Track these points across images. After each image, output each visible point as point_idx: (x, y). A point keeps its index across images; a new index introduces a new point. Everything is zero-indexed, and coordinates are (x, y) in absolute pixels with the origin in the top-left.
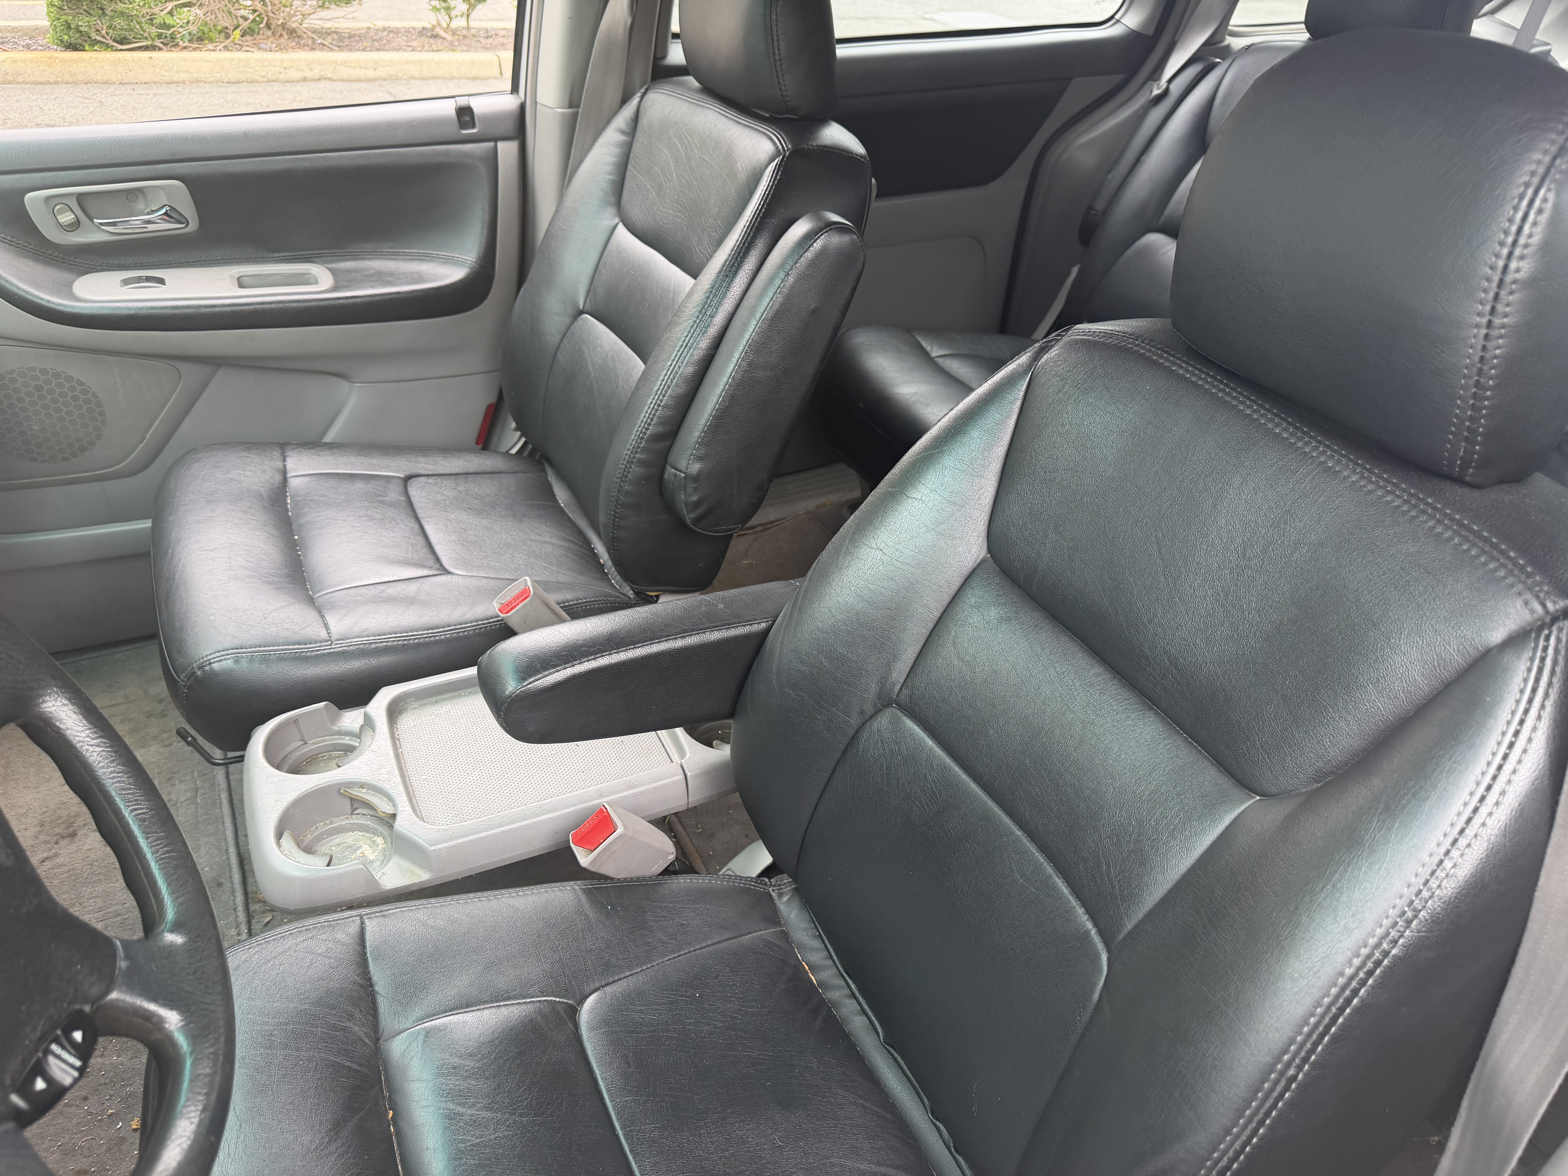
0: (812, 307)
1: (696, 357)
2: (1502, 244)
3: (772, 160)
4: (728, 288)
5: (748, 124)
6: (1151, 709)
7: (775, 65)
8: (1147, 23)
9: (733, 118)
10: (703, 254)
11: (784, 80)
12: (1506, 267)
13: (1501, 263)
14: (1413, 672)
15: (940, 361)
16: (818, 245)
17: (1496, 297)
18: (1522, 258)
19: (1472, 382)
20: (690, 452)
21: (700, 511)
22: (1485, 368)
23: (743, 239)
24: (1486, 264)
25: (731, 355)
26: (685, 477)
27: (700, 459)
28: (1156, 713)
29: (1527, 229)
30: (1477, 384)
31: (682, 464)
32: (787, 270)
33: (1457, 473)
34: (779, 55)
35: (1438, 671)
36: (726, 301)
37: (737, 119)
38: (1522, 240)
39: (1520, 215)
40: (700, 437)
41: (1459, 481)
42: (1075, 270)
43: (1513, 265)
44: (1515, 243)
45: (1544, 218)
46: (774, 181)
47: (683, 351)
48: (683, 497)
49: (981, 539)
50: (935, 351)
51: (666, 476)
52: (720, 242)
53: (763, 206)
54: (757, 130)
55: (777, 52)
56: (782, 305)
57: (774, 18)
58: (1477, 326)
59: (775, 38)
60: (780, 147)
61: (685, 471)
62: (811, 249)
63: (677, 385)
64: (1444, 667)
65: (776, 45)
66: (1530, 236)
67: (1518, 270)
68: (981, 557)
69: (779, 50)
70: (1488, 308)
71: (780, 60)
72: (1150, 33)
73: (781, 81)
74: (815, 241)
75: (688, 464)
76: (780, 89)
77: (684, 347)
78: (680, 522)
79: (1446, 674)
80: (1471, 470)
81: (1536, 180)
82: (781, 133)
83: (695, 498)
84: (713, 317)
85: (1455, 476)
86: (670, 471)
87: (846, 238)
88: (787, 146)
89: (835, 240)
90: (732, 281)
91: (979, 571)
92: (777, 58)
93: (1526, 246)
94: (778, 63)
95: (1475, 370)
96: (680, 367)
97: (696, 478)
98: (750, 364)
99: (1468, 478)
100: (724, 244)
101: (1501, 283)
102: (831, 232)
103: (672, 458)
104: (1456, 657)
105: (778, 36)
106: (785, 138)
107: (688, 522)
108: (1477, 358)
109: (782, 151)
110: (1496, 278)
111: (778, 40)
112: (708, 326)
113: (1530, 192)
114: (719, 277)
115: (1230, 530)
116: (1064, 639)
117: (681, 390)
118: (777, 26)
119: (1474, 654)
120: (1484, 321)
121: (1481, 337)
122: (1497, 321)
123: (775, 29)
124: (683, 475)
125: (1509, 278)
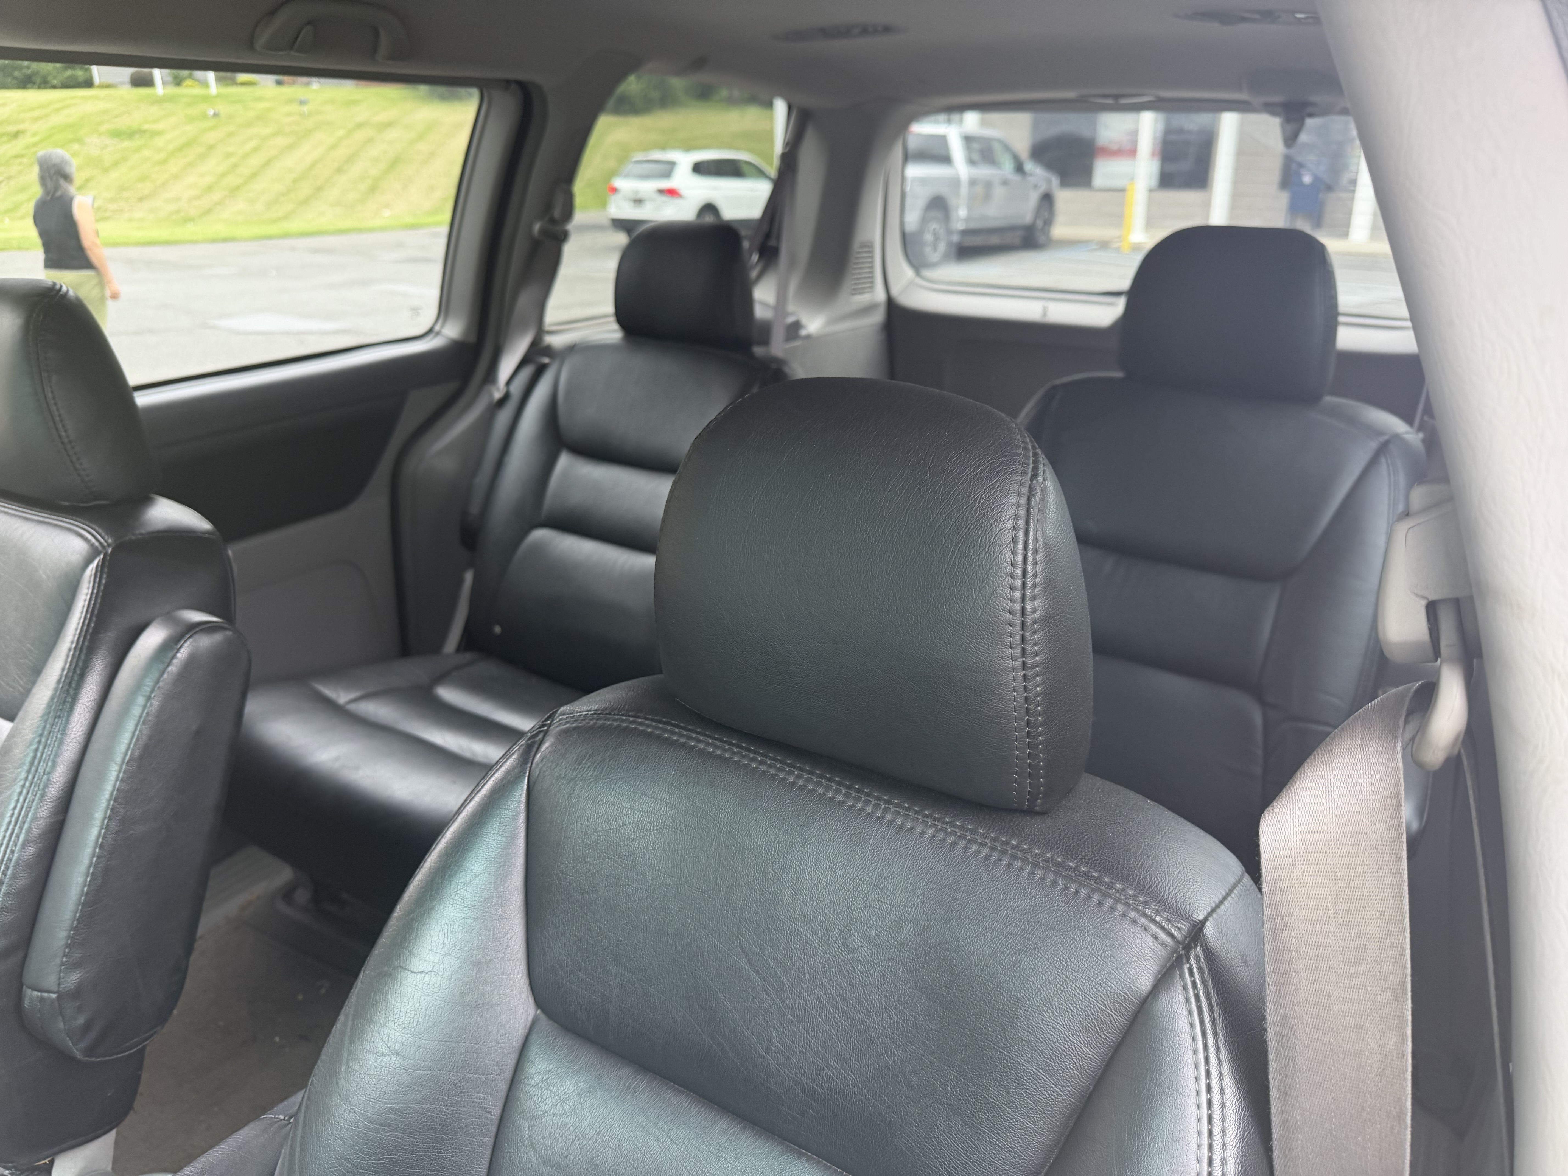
0: (194, 727)
1: (36, 832)
2: (1012, 588)
3: (88, 562)
4: (64, 732)
5: (41, 519)
6: (801, 1155)
7: (65, 450)
8: (467, 331)
9: (17, 513)
10: (13, 688)
11: (81, 464)
12: (1023, 609)
13: (1018, 607)
14: (1080, 1045)
15: (353, 707)
16: (183, 654)
17: (1023, 639)
18: (1034, 598)
19: (1023, 723)
20: (58, 961)
21: (93, 1035)
22: (1032, 707)
23: (70, 665)
24: (1004, 610)
25: (89, 817)
26: (58, 998)
27: (74, 966)
28: (809, 1159)
29: (1029, 568)
30: (1028, 723)
31: (51, 981)
32: (148, 694)
33: (1026, 806)
34: (68, 437)
35: (1103, 1036)
36: (65, 748)
37: (24, 515)
38: (1029, 582)
39: (1020, 558)
40: (69, 937)
41: (1030, 812)
42: (469, 577)
43: (1029, 607)
44: (1024, 585)
45: (1040, 556)
46: (99, 587)
47: (13, 830)
48: (61, 1025)
49: (524, 996)
50: (342, 697)
51: (26, 1004)
52: (37, 671)
53: (91, 619)
54: (56, 525)
55: (63, 434)
56: (150, 738)
57: (50, 395)
58: (1014, 669)
59: (57, 419)
60: (97, 544)
61: (56, 989)
62: (175, 661)
63: (14, 877)
64: (1107, 1030)
65: (60, 426)
66: (1035, 576)
67: (1034, 611)
68: (530, 1018)
69: (66, 431)
70: (1018, 651)
71: (70, 442)
72: (472, 339)
73: (78, 466)
74: (178, 651)
75: (60, 978)
76: (79, 475)
77: (13, 823)
78: (63, 1057)
79: (1112, 1037)
80: (1039, 801)
81: (1021, 522)
82: (94, 526)
83: (81, 1020)
84: (49, 773)
85: (1025, 809)
86: (31, 995)
87: (218, 637)
88: (106, 541)
89: (205, 642)
90: (68, 722)
91: (534, 1037)
92: (66, 440)
93: (1034, 586)
94: (69, 447)
95: (1023, 711)
96: (12, 852)
97: (76, 993)
98: (122, 821)
99: (1037, 808)
100: (44, 675)
101: (1023, 625)
102: (196, 636)
103: (30, 976)
104: (1115, 1016)
105: (60, 416)
106: (100, 531)
107: (79, 1055)
108: (1021, 700)
109: (100, 548)
110: (1018, 621)
111: (61, 421)
112: (46, 786)
113: (1021, 534)
114: (46, 721)
115: (822, 922)
116: (669, 1095)
117: (24, 880)
118: (56, 404)
119: (1131, 1008)
120: (1018, 663)
121: (1020, 678)
122: (1029, 661)
123: (54, 408)
124: (54, 996)
125: (1029, 621)
